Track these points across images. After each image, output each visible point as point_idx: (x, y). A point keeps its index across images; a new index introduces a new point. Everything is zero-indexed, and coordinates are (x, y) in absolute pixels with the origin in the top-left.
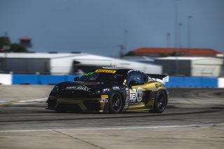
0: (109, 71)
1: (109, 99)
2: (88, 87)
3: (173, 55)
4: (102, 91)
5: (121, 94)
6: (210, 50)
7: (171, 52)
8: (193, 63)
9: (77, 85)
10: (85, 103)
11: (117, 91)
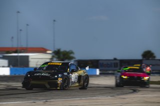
0: (56, 64)
1: (62, 80)
2: (49, 73)
3: (16, 52)
4: (58, 76)
5: (68, 77)
6: (43, 48)
7: (14, 50)
8: (30, 58)
9: (41, 73)
10: (49, 83)
11: (66, 76)
